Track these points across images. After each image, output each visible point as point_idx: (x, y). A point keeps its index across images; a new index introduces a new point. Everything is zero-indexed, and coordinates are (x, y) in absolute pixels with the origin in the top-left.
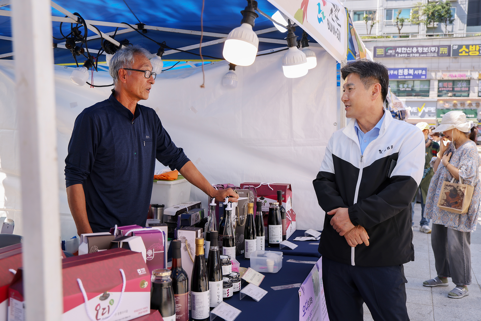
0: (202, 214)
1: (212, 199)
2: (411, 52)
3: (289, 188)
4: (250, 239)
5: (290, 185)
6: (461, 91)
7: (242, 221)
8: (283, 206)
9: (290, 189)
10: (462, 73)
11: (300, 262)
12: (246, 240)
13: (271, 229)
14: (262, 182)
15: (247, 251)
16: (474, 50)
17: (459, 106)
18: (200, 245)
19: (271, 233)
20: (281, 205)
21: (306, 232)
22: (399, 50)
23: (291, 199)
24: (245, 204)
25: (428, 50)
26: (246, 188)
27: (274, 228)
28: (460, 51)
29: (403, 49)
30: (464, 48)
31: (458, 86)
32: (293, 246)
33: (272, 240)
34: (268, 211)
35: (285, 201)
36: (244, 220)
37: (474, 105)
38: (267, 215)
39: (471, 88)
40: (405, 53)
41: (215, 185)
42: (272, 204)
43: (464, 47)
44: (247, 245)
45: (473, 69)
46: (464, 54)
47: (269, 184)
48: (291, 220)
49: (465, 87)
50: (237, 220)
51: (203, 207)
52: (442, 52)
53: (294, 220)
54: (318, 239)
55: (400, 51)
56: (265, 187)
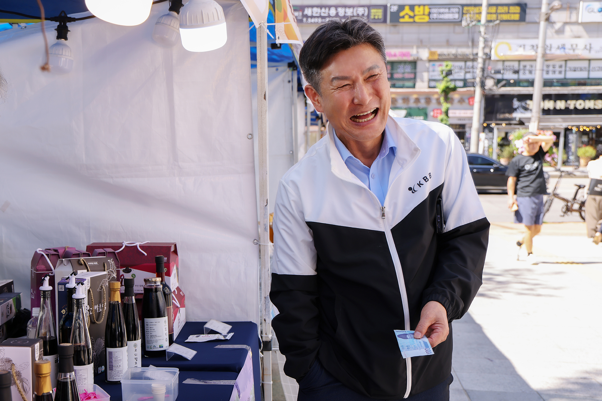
0: (18, 302)
1: (44, 278)
2: (326, 15)
3: (173, 251)
4: (116, 347)
5: (175, 246)
6: (403, 79)
7: (99, 315)
8: (167, 283)
9: (175, 252)
10: (404, 50)
11: (207, 383)
12: (109, 350)
13: (149, 325)
14: (125, 242)
15: (111, 369)
16: (422, 13)
17: (400, 103)
18: (44, 375)
19: (150, 333)
20: (163, 282)
21: (206, 326)
22: (308, 12)
23: (177, 269)
24: (103, 283)
25: (353, 13)
26: (100, 254)
27: (154, 324)
28: (402, 14)
29: (315, 9)
30: (407, 10)
31: (399, 70)
32: (189, 354)
33: (152, 345)
34: (143, 292)
35: (168, 274)
36: (102, 313)
37: (423, 101)
38: (141, 299)
39: (418, 75)
40: (318, 17)
41: (42, 251)
42: (148, 280)
43: (407, 8)
44: (111, 358)
45: (421, 44)
46: (407, 19)
47: (138, 244)
48: (179, 306)
49: (408, 73)
50: (91, 314)
51: (16, 289)
52: (375, 16)
53: (183, 305)
54: (229, 337)
55: (309, 14)
56: (132, 250)
